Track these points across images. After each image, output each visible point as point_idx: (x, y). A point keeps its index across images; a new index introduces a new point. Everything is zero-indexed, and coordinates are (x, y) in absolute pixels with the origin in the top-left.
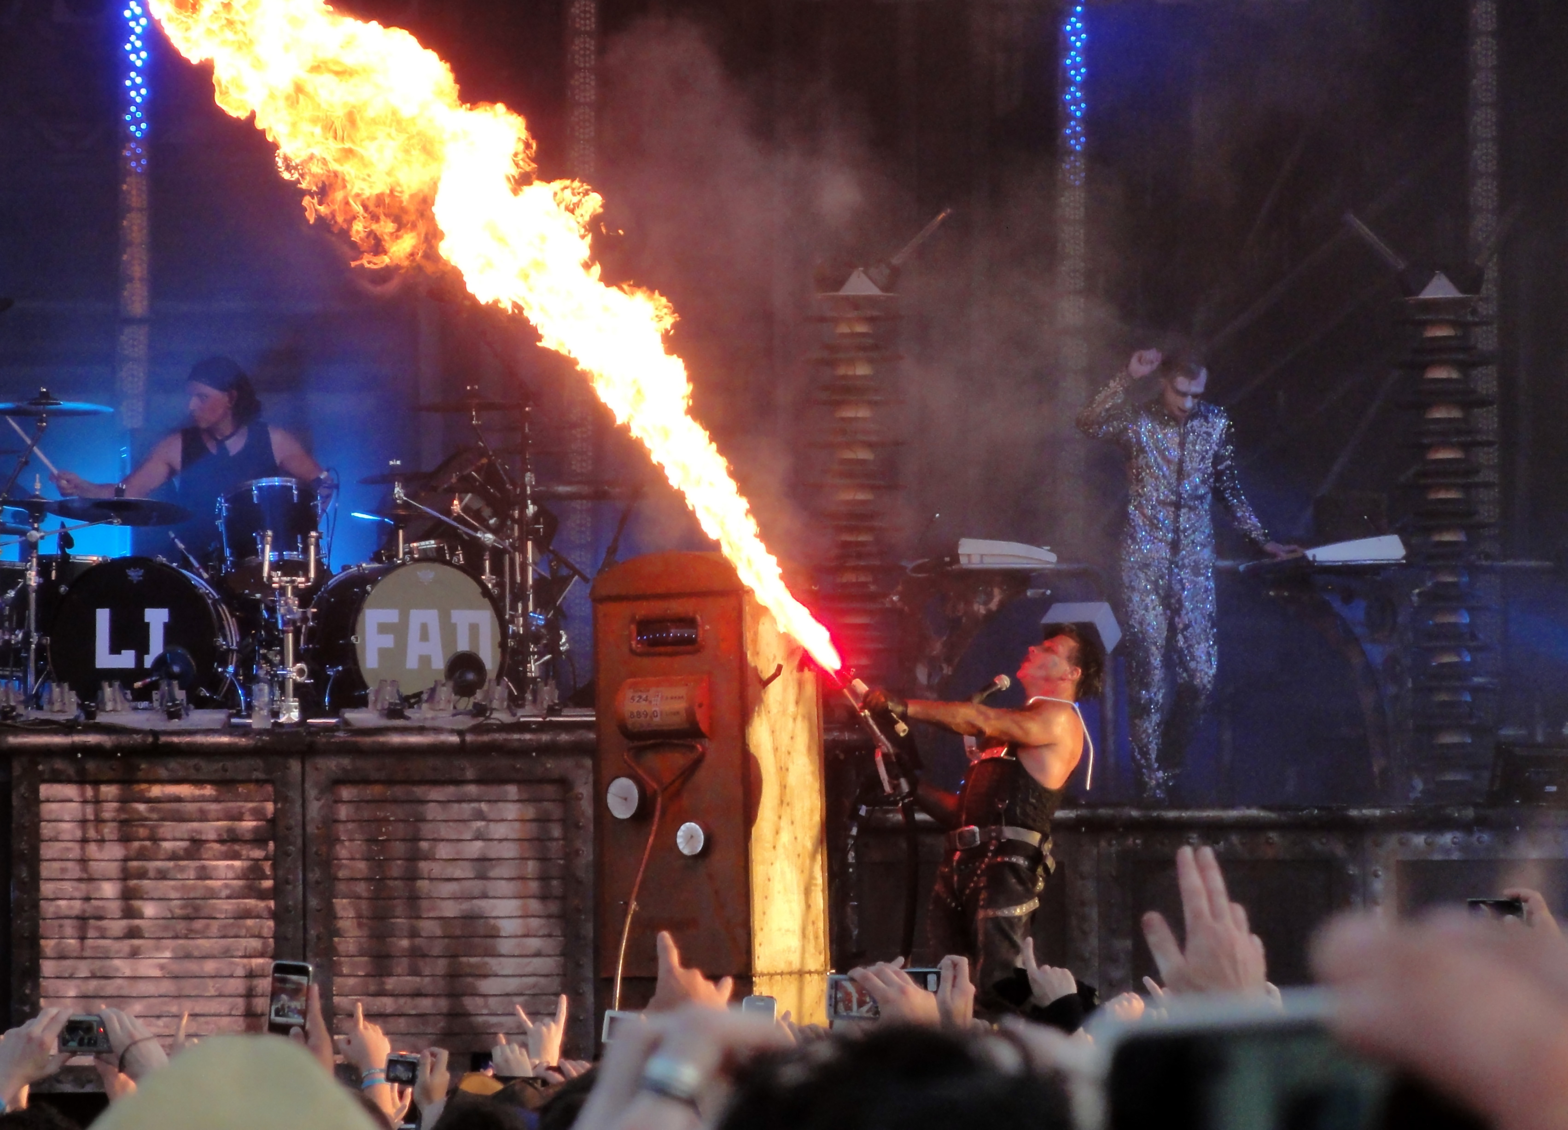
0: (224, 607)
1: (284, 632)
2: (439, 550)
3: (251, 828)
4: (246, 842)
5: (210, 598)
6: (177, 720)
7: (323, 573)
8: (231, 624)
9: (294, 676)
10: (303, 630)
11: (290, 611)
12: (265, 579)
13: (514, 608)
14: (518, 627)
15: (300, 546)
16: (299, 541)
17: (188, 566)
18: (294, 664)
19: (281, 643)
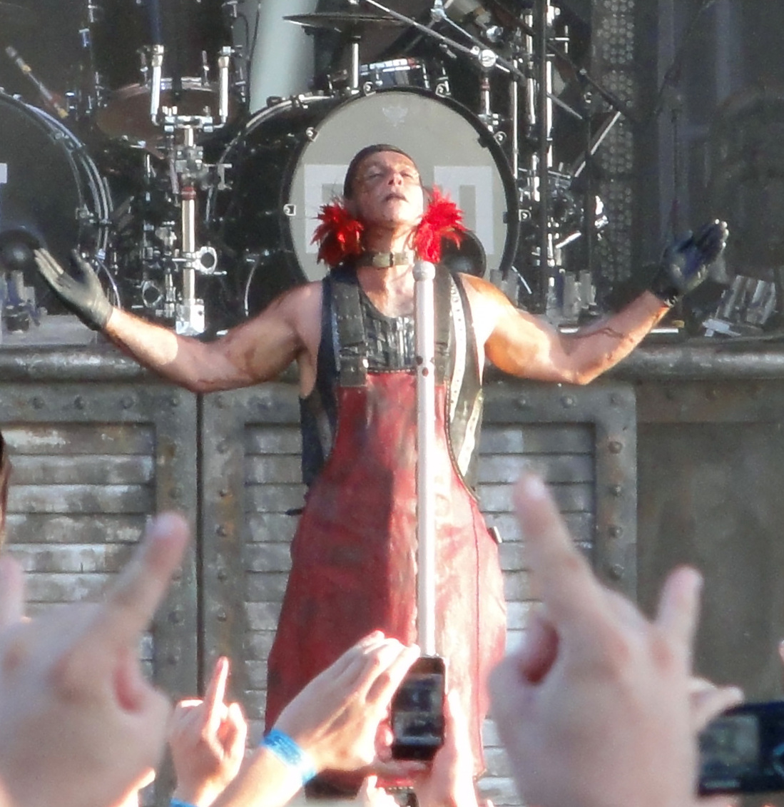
0: (90, 161)
1: (181, 198)
2: (414, 75)
3: (119, 495)
4: (112, 515)
5: (69, 147)
6: (20, 331)
7: (240, 108)
8: (101, 185)
9: (198, 265)
10: (210, 194)
11: (192, 167)
12: (154, 119)
13: (525, 162)
14: (531, 190)
15: (206, 68)
16: (205, 60)
17: (36, 98)
18: (197, 247)
19: (177, 215)
